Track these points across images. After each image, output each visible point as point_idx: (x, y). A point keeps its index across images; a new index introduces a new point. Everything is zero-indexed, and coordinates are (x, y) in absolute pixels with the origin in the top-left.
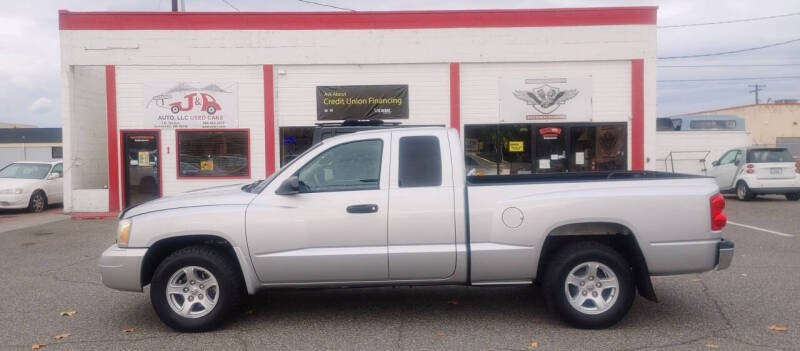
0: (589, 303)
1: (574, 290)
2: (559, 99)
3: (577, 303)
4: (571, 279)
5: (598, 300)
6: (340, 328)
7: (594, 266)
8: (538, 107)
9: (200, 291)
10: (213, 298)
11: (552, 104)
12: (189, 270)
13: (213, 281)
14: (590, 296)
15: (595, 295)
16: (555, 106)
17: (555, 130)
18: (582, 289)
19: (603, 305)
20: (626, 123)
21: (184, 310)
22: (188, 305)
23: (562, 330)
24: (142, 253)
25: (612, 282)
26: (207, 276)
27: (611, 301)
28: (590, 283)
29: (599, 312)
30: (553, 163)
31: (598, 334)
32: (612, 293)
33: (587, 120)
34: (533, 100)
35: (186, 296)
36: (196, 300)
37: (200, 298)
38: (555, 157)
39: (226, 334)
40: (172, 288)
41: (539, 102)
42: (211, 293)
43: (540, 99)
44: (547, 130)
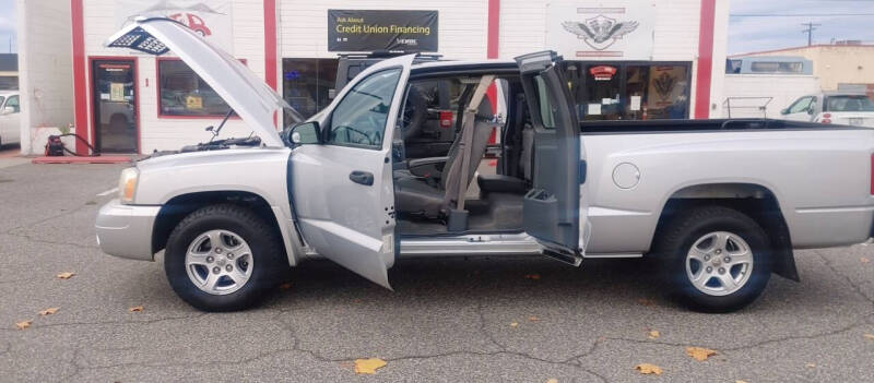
0: (714, 282)
1: (696, 266)
2: (616, 33)
3: (700, 281)
4: (694, 253)
5: (726, 278)
6: (404, 308)
7: (723, 237)
8: (591, 41)
9: (229, 261)
10: (245, 270)
11: (606, 39)
12: (214, 235)
13: (244, 249)
14: (715, 273)
15: (722, 271)
16: (610, 41)
17: (609, 69)
18: (706, 264)
19: (731, 285)
20: (691, 63)
21: (208, 284)
22: (213, 278)
23: (681, 314)
24: (154, 212)
25: (744, 256)
26: (236, 243)
27: (741, 280)
28: (716, 258)
29: (726, 293)
30: (604, 107)
31: (725, 319)
32: (743, 270)
33: (648, 59)
34: (585, 33)
35: (210, 267)
36: (224, 272)
37: (227, 270)
38: (606, 101)
39: (263, 315)
40: (193, 258)
41: (592, 36)
42: (242, 264)
43: (593, 32)
44: (599, 69)
